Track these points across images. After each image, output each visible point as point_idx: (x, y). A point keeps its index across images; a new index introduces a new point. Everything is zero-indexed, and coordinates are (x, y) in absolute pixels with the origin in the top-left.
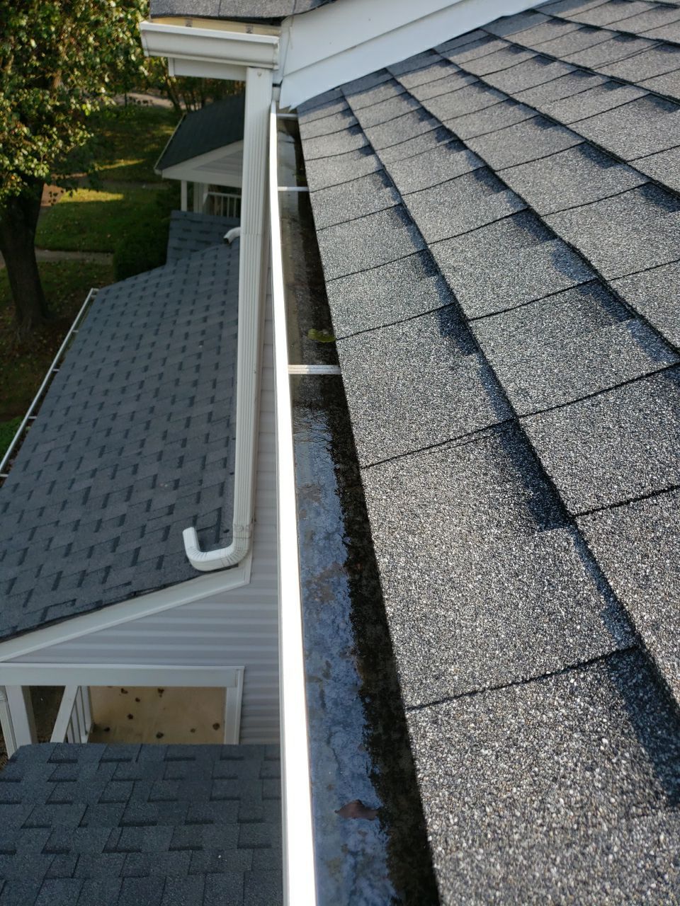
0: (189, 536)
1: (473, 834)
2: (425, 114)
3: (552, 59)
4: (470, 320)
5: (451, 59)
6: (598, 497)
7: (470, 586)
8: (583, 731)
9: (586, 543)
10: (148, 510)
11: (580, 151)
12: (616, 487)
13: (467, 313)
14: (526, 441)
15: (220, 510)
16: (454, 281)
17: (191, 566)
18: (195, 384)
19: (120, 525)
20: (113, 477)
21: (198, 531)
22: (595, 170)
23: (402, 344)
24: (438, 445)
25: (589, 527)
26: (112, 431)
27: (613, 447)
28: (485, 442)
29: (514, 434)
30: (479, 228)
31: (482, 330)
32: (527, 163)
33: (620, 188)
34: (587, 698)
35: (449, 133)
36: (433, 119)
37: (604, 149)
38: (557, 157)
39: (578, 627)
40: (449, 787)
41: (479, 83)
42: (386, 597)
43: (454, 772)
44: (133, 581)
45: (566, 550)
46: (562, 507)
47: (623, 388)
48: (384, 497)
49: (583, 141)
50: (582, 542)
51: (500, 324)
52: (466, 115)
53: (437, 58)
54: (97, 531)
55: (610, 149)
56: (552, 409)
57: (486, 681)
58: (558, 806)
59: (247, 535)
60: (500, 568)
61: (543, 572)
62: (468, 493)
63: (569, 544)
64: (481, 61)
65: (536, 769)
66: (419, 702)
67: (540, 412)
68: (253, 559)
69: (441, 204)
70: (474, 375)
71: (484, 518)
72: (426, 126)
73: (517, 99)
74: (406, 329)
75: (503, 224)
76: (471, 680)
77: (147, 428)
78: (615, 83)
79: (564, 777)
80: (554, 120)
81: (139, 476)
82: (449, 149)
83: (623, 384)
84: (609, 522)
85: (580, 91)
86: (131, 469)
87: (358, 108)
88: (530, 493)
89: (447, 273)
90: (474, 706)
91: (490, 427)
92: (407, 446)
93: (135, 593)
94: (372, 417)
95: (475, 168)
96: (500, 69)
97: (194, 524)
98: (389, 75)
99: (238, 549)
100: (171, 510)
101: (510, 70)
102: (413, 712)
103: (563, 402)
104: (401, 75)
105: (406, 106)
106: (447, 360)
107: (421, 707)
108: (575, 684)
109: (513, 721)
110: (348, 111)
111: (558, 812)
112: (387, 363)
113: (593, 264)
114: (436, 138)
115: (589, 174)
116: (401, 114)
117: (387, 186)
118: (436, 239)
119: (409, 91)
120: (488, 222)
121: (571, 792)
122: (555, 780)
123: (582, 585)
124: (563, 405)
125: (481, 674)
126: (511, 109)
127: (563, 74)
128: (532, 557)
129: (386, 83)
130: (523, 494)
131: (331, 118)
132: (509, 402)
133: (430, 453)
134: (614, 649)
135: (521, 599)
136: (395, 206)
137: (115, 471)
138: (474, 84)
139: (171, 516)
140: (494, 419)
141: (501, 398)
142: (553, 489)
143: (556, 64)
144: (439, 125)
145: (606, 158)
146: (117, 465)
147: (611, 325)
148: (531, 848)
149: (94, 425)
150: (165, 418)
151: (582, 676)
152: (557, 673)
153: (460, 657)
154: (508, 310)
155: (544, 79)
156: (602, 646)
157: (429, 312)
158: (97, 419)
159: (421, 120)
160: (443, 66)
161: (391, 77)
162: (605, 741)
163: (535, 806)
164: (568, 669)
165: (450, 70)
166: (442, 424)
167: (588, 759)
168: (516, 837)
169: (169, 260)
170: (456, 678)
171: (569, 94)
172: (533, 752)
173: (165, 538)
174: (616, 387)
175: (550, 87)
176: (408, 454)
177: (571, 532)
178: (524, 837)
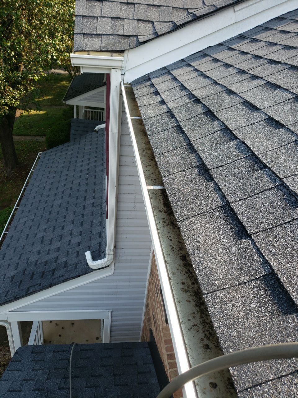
0: (88, 255)
1: (227, 326)
2: (183, 88)
3: (231, 66)
4: (209, 170)
5: (191, 64)
6: (258, 228)
7: (219, 258)
8: (257, 297)
9: (255, 243)
10: (69, 244)
11: (244, 104)
12: (263, 225)
13: (208, 167)
14: (233, 211)
15: (100, 243)
16: (202, 155)
17: (89, 267)
18: (86, 191)
19: (58, 251)
20: (54, 231)
21: (91, 253)
22: (250, 112)
23: (186, 178)
24: (203, 213)
25: (256, 238)
26: (52, 212)
27: (262, 212)
28: (219, 212)
29: (229, 209)
30: (209, 135)
31: (214, 173)
32: (224, 109)
33: (259, 119)
34: (258, 288)
35: (194, 96)
36: (187, 90)
37: (252, 104)
38: (236, 106)
39: (254, 268)
40: (219, 315)
41: (203, 75)
42: (192, 262)
43: (220, 311)
44: (65, 275)
45: (249, 246)
46: (246, 232)
47: (264, 192)
48: (187, 231)
49: (245, 100)
50: (254, 242)
51: (220, 171)
52: (199, 88)
53: (185, 63)
54: (48, 254)
55: (255, 105)
56: (241, 200)
57: (227, 285)
58: (252, 318)
59: (113, 253)
60: (228, 252)
61: (242, 252)
62: (215, 229)
63: (250, 243)
64: (203, 65)
65: (244, 308)
66: (207, 292)
67: (237, 201)
68: (115, 263)
69: (194, 125)
70: (212, 189)
71: (221, 237)
72: (184, 93)
73: (219, 82)
74: (187, 173)
75: (218, 133)
76: (222, 285)
77: (67, 210)
78: (254, 77)
79: (253, 310)
80: (233, 92)
81: (65, 231)
82: (195, 103)
83: (264, 191)
84: (262, 236)
85: (242, 80)
86: (61, 228)
87: (156, 84)
88: (236, 228)
89: (199, 152)
90: (224, 292)
91: (220, 207)
92: (193, 213)
93: (66, 279)
94: (179, 204)
95: (205, 111)
96: (211, 69)
97: (89, 249)
98: (167, 70)
99: (109, 259)
100: (79, 244)
101: (214, 69)
102: (206, 295)
103: (244, 198)
104: (172, 70)
105: (175, 84)
106: (202, 184)
107: (208, 293)
108: (254, 285)
109: (236, 296)
110: (152, 85)
111: (252, 319)
112: (181, 185)
113: (251, 149)
114: (189, 98)
115: (247, 114)
116: (174, 87)
117: (173, 118)
118: (194, 139)
119: (176, 77)
120: (212, 133)
121: (255, 314)
122: (250, 311)
123: (254, 256)
124: (245, 199)
125: (225, 283)
126: (217, 86)
127: (235, 72)
128: (238, 248)
129: (166, 73)
130: (234, 228)
131: (146, 88)
132: (226, 198)
133: (201, 216)
134: (265, 274)
135: (236, 261)
136: (177, 126)
137: (54, 229)
138: (201, 75)
139: (79, 247)
140: (221, 204)
141: (223, 197)
142: (243, 226)
143: (232, 68)
144: (190, 93)
145: (254, 108)
146: (55, 226)
147: (259, 170)
148: (244, 329)
149: (44, 210)
150: (74, 206)
151: (256, 282)
152: (249, 282)
153: (218, 279)
154: (223, 166)
155: (228, 74)
156: (262, 273)
157: (194, 167)
158: (45, 207)
159: (182, 90)
160: (188, 67)
161: (168, 71)
162: (264, 299)
163: (245, 318)
164: (252, 280)
165: (191, 69)
166: (204, 206)
167: (260, 305)
168: (240, 326)
169: (71, 139)
170: (218, 285)
171: (238, 81)
172: (243, 304)
173: (77, 256)
174: (262, 192)
175: (231, 77)
176: (193, 216)
177: (250, 239)
178: (242, 326)
